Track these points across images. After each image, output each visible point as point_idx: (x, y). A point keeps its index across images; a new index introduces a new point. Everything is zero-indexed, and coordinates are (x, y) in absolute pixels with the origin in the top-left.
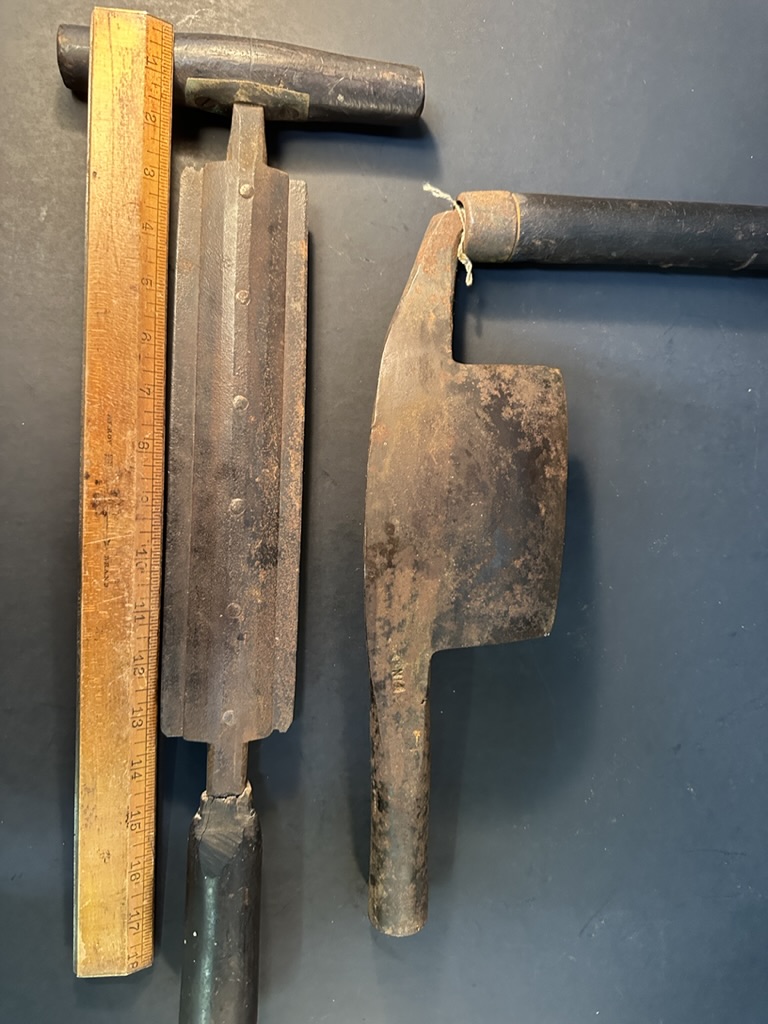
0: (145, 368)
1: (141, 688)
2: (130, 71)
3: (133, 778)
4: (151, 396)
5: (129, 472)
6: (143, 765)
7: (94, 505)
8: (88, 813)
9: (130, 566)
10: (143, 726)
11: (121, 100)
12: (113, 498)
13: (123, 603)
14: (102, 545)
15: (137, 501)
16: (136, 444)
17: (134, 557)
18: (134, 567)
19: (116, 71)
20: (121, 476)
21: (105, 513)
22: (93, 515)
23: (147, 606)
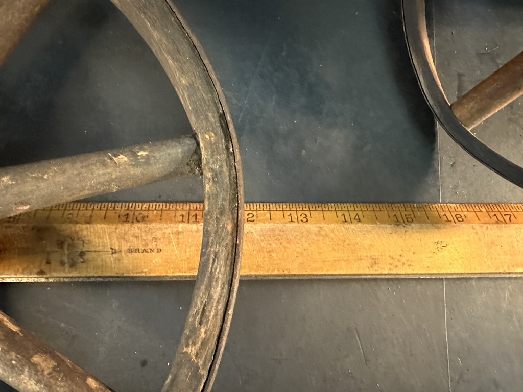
1: (268, 215)
3: (359, 221)
6: (346, 214)
7: (73, 264)
8: (397, 263)
9: (139, 228)
10: (308, 213)
13: (178, 233)
14: (114, 255)
17: (129, 225)
18: (139, 225)
21: (82, 254)
22: (84, 265)
23: (184, 213)
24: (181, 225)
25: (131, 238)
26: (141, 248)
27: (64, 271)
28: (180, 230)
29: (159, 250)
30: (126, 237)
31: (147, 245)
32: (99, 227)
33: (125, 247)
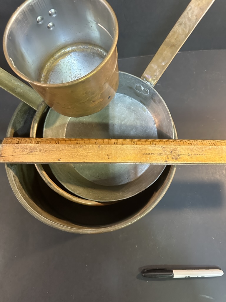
0: (126, 144)
2: (21, 149)
4: (135, 142)
5: (163, 148)
7: (176, 159)
9: (197, 147)
11: (32, 152)
12: (173, 153)
13: (210, 149)
14: (190, 156)
15: (173, 145)
16: (153, 146)
17: (193, 146)
18: (197, 146)
19: (22, 153)
20: (165, 150)
21: (179, 155)
22: (180, 159)
23: (210, 143)
24: (210, 146)
25: (195, 151)
26: (199, 154)
27: (173, 161)
28: (211, 148)
29: (205, 155)
30: (193, 150)
31: (200, 153)
32: (183, 146)
33: (193, 153)
